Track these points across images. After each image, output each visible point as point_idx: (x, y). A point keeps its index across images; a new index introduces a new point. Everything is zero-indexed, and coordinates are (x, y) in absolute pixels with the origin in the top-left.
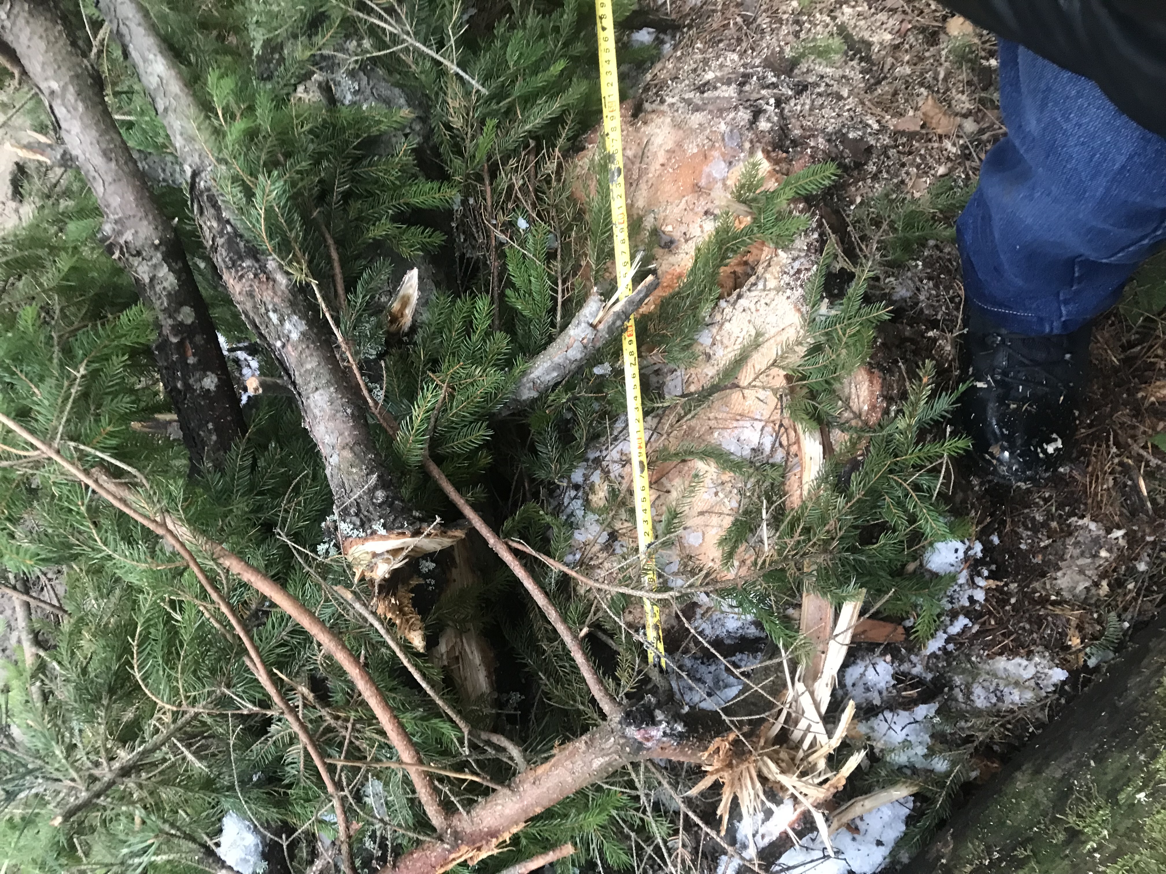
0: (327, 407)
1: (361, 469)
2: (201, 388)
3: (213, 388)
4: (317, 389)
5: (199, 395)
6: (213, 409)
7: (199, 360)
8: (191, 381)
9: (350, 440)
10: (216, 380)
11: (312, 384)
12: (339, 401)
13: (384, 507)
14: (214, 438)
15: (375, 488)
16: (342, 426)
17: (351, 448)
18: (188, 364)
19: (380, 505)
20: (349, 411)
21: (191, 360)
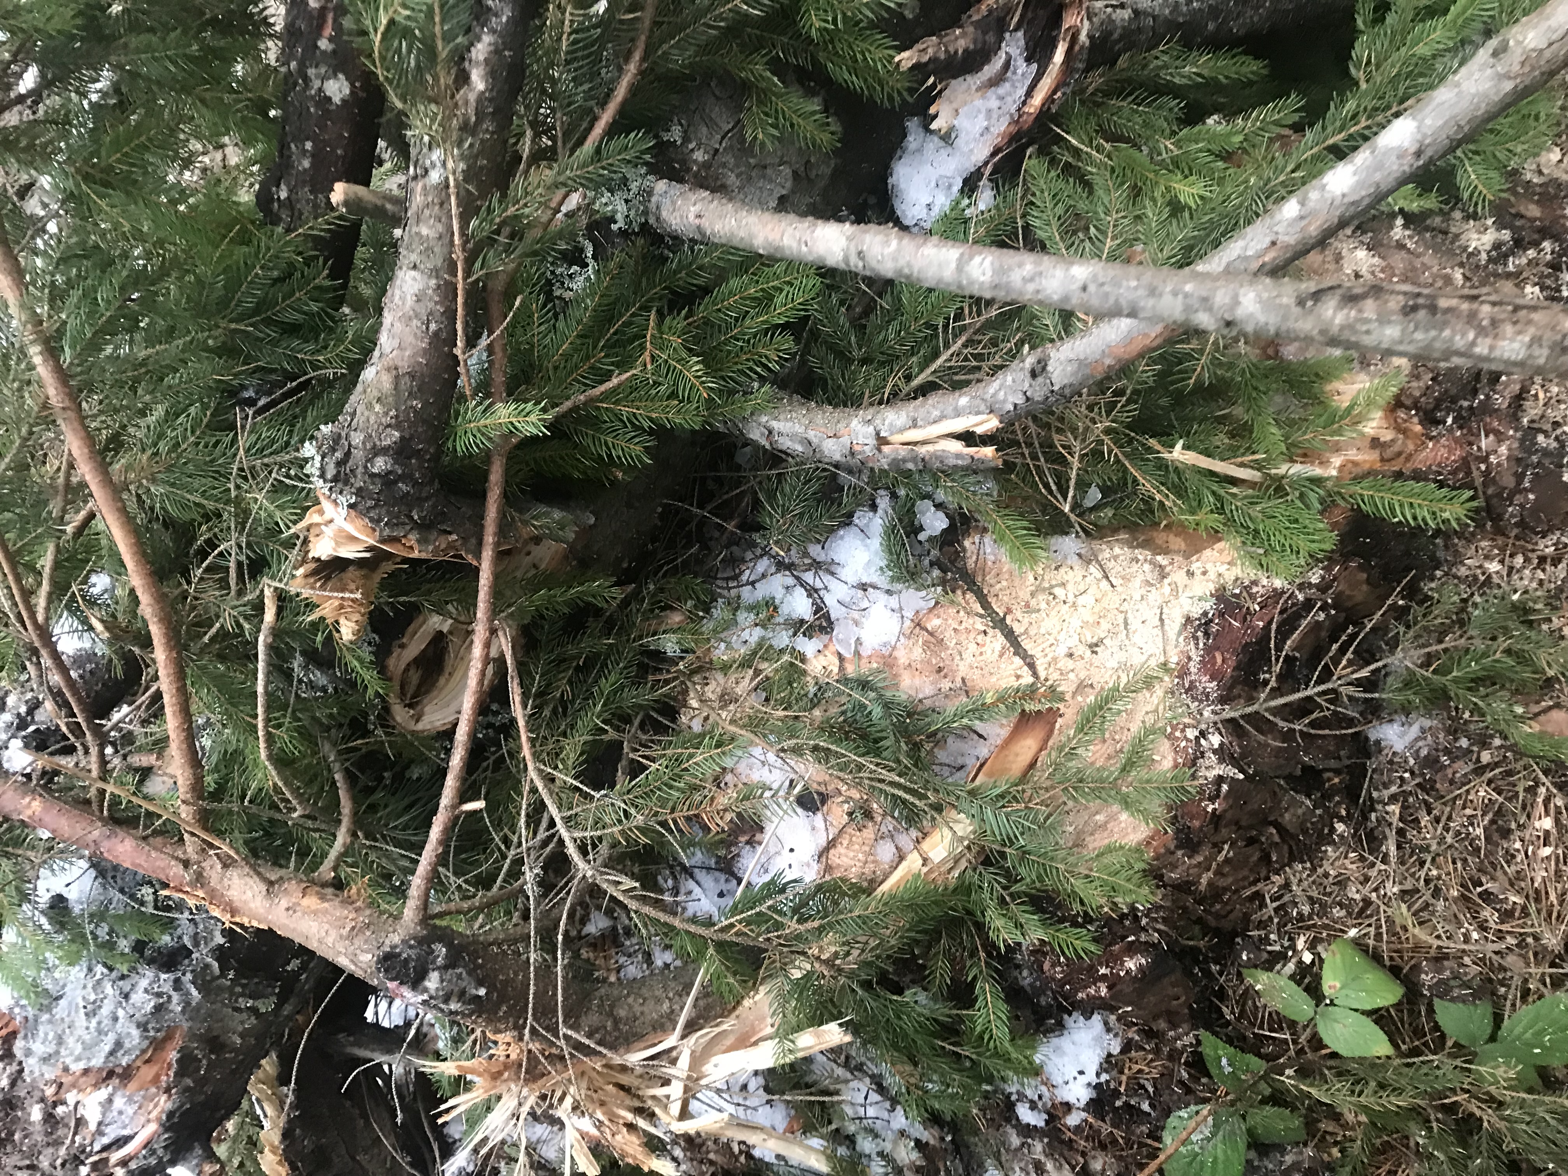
0: (410, 301)
1: (386, 414)
2: (320, 90)
3: (337, 100)
4: (415, 267)
5: (312, 97)
6: (323, 128)
7: (334, 52)
8: (311, 72)
9: (404, 366)
10: (347, 91)
11: (414, 257)
12: (431, 305)
13: (377, 480)
14: (306, 164)
15: (384, 451)
16: (411, 339)
17: (397, 377)
18: (317, 47)
19: (373, 476)
20: (433, 327)
21: (324, 44)
